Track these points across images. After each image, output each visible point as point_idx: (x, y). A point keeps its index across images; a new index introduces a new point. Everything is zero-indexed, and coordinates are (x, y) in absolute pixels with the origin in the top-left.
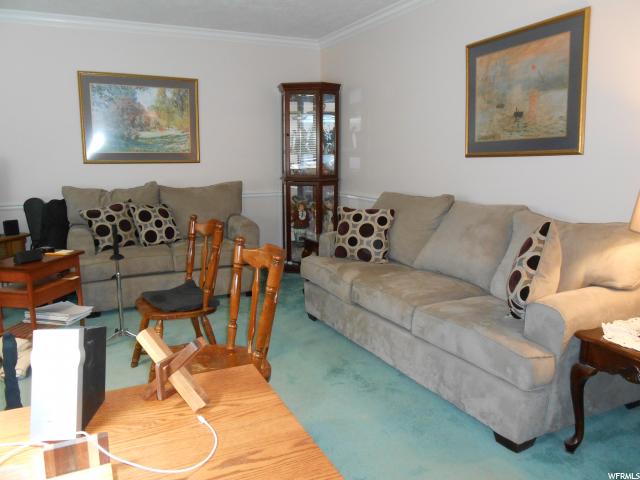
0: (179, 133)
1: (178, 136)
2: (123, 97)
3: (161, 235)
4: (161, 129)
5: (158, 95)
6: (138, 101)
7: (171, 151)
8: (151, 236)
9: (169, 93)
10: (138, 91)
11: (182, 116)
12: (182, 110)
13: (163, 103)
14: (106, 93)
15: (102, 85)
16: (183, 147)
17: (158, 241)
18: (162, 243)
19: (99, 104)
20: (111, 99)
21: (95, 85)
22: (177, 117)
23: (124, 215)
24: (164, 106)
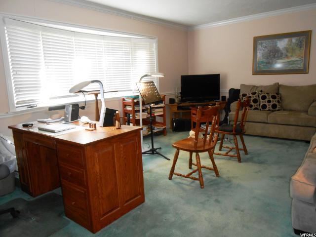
0: (297, 59)
1: (296, 61)
2: (271, 45)
3: (269, 106)
4: (288, 58)
5: (288, 42)
6: (278, 46)
7: (292, 68)
8: (264, 107)
9: (294, 40)
10: (278, 41)
11: (300, 51)
12: (301, 47)
13: (290, 45)
14: (264, 44)
15: (263, 41)
16: (299, 66)
17: (267, 109)
18: (269, 110)
19: (261, 50)
20: (266, 47)
21: (260, 42)
22: (298, 52)
23: (256, 96)
24: (291, 47)
